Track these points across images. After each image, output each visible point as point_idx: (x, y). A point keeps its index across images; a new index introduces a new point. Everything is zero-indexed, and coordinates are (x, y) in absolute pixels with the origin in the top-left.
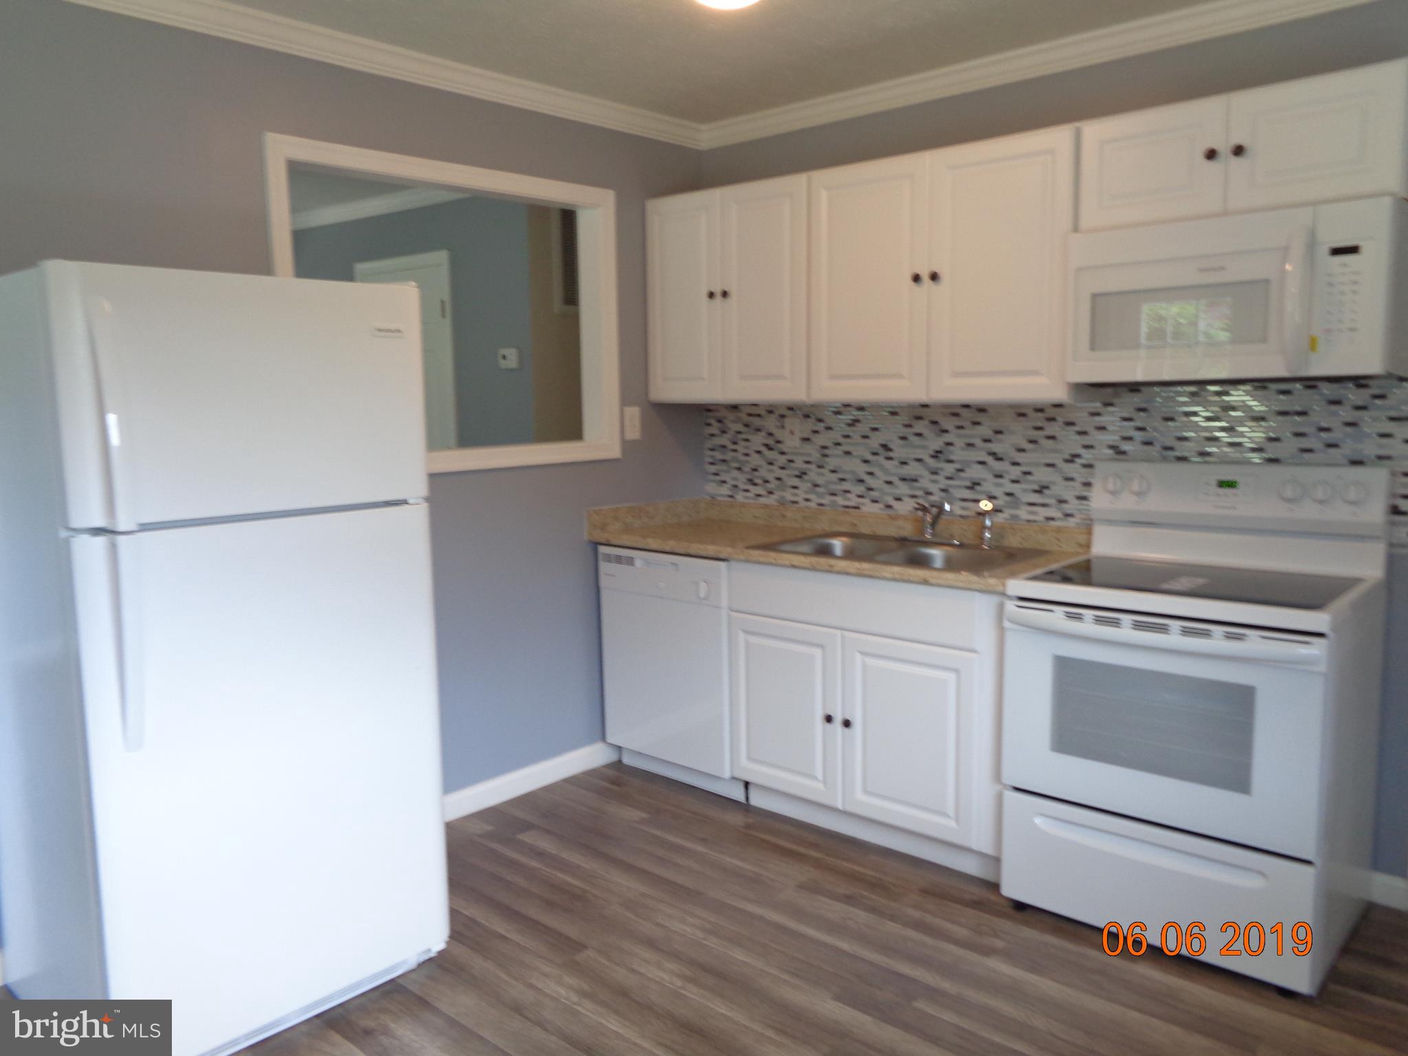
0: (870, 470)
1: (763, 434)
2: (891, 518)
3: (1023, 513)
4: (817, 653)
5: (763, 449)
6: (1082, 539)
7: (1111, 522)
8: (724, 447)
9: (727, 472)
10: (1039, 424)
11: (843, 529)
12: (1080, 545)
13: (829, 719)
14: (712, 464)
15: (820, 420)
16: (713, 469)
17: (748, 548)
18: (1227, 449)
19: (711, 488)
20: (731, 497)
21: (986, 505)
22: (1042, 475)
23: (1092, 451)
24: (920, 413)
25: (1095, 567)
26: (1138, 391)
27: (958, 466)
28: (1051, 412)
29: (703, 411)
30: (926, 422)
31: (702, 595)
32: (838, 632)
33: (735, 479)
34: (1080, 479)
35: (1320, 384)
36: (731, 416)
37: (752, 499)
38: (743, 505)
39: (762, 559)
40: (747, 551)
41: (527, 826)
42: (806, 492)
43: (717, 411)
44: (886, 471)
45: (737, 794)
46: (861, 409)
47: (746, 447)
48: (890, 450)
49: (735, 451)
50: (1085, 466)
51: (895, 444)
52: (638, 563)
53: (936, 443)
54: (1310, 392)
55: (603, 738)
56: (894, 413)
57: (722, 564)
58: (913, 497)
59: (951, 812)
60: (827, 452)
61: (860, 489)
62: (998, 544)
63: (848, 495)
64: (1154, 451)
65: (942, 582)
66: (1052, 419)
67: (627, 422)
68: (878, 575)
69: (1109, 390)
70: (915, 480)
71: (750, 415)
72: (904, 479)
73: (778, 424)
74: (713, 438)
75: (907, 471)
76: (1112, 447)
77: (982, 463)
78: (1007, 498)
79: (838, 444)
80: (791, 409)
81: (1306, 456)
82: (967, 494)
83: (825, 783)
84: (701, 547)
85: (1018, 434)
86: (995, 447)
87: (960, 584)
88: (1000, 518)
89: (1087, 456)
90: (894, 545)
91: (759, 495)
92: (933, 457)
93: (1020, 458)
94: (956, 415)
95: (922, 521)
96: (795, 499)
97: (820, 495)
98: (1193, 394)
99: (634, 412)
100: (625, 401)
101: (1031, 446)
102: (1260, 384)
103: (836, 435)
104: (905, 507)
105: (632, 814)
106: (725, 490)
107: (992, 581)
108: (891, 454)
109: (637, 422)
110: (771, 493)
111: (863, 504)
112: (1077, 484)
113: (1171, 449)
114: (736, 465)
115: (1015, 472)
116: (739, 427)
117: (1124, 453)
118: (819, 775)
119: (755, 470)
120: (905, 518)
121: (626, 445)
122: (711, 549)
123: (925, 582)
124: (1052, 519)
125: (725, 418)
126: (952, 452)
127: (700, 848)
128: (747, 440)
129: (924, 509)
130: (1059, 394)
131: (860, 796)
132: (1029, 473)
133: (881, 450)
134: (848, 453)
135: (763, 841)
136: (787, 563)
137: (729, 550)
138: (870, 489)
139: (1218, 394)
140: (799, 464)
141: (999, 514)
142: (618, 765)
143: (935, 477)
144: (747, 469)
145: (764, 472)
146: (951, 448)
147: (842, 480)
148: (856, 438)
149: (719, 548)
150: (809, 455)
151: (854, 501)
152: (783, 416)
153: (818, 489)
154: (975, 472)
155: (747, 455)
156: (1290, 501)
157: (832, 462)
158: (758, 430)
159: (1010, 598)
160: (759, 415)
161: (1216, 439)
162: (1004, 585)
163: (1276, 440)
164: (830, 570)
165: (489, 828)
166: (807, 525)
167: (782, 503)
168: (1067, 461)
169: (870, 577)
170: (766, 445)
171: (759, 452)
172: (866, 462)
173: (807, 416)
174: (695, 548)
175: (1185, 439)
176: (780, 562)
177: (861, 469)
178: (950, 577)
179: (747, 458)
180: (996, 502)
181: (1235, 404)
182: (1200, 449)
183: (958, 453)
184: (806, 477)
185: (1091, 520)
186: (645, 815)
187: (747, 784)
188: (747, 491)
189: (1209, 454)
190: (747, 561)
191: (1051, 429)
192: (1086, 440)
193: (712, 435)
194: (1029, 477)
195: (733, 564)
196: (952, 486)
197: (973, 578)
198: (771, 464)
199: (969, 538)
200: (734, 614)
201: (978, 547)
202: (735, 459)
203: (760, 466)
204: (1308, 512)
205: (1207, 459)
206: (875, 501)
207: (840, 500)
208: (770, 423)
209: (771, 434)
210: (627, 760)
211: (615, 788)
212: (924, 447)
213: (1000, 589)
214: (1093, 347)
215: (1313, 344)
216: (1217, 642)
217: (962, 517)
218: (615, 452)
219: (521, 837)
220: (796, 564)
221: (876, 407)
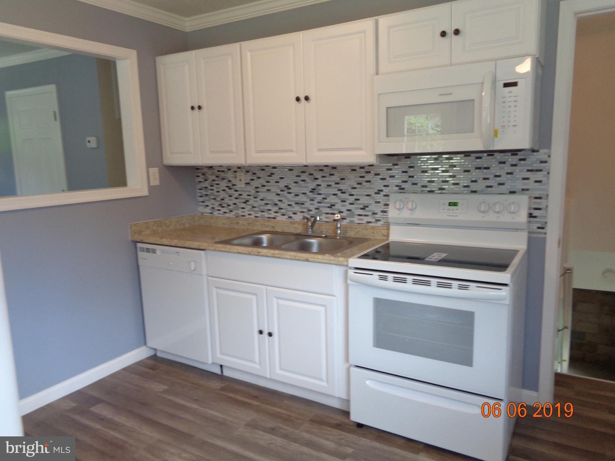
0: (280, 199)
1: (226, 181)
2: (291, 223)
3: (356, 219)
4: (254, 298)
5: (227, 189)
6: (385, 232)
7: (398, 224)
8: (206, 188)
9: (209, 200)
10: (363, 175)
11: (268, 229)
12: (385, 236)
13: (261, 332)
14: (201, 197)
15: (254, 174)
16: (201, 199)
17: (216, 243)
18: (452, 187)
19: (201, 209)
20: (211, 213)
21: (338, 216)
22: (364, 200)
23: (388, 188)
24: (304, 169)
25: (391, 247)
26: (409, 158)
27: (324, 196)
28: (367, 169)
29: (195, 169)
30: (307, 174)
31: (193, 268)
32: (264, 287)
33: (213, 204)
34: (383, 203)
35: (496, 154)
36: (210, 172)
37: (222, 214)
38: (217, 218)
39: (222, 249)
40: (215, 245)
41: (97, 401)
42: (249, 211)
43: (202, 169)
44: (288, 200)
45: (217, 371)
46: (274, 168)
47: (217, 188)
48: (290, 189)
49: (212, 190)
50: (385, 196)
51: (292, 185)
52: (158, 252)
53: (313, 185)
54: (490, 157)
55: (145, 344)
56: (291, 170)
57: (202, 252)
58: (302, 212)
59: (324, 378)
60: (258, 190)
61: (276, 209)
62: (344, 236)
63: (270, 212)
64: (418, 188)
65: (315, 260)
66: (367, 172)
67: (151, 177)
68: (282, 256)
69: (396, 157)
70: (303, 204)
71: (219, 171)
72: (296, 203)
73: (233, 176)
74: (201, 183)
75: (297, 199)
76: (397, 186)
77: (334, 195)
78: (348, 212)
79: (264, 186)
80: (239, 168)
81: (490, 189)
82: (329, 210)
83: (260, 364)
84: (191, 243)
85: (352, 180)
86: (341, 186)
87: (325, 261)
88: (345, 222)
89: (386, 191)
90: (293, 238)
91: (225, 213)
92: (311, 192)
93: (354, 192)
94: (322, 170)
95: (307, 225)
96: (243, 214)
97: (256, 212)
98: (436, 159)
99: (155, 171)
100: (149, 165)
101: (359, 186)
102: (467, 154)
103: (262, 181)
104: (298, 217)
105: (158, 387)
106: (208, 210)
107: (341, 259)
108: (290, 191)
109: (157, 176)
110: (231, 211)
111: (277, 216)
112: (381, 204)
113: (426, 187)
114: (213, 197)
115: (352, 199)
116: (214, 177)
117: (403, 189)
118: (257, 360)
119: (223, 199)
120: (299, 223)
121: (151, 189)
122: (196, 244)
123: (307, 260)
124: (370, 222)
125: (206, 173)
126: (320, 190)
127: (194, 406)
128: (218, 184)
129: (308, 219)
130: (372, 160)
131: (278, 371)
132: (358, 200)
133: (285, 189)
134: (269, 190)
135: (229, 397)
136: (236, 251)
137: (205, 244)
138: (281, 209)
139: (447, 159)
140: (245, 196)
141: (344, 220)
142: (154, 357)
143: (312, 202)
144: (219, 199)
145: (227, 201)
146: (319, 187)
147: (267, 204)
148: (273, 182)
149: (201, 244)
150: (249, 191)
151: (273, 215)
152: (235, 172)
153: (255, 209)
154: (332, 199)
155: (218, 192)
156: (483, 212)
157: (261, 195)
158: (224, 179)
159: (351, 268)
160: (223, 171)
161: (447, 181)
162: (347, 261)
163: (475, 181)
164: (258, 254)
165: (74, 405)
166: (250, 228)
167: (237, 216)
168: (376, 193)
169: (279, 258)
170: (227, 187)
171: (224, 190)
172: (278, 195)
173: (248, 172)
174: (188, 244)
175: (433, 182)
176: (232, 250)
177: (276, 199)
178: (320, 257)
179: (218, 193)
180: (342, 214)
181: (455, 164)
182: (440, 186)
183: (323, 190)
184: (248, 203)
185: (389, 223)
186: (166, 387)
187: (221, 366)
188: (219, 210)
189: (444, 189)
190: (215, 250)
191: (368, 177)
192: (385, 183)
193: (200, 182)
194: (358, 202)
195: (208, 252)
196: (320, 206)
197: (332, 258)
198: (231, 196)
199: (330, 233)
200: (210, 278)
201: (334, 238)
202: (212, 194)
203: (225, 198)
204: (491, 217)
205: (444, 191)
206: (283, 215)
207: (266, 214)
208: (230, 175)
209: (230, 181)
210: (159, 354)
211: (151, 371)
212: (307, 187)
213: (346, 263)
214: (387, 136)
215: (496, 133)
216: (455, 290)
217: (326, 222)
218: (145, 192)
219: (91, 409)
220: (240, 251)
221: (283, 167)
